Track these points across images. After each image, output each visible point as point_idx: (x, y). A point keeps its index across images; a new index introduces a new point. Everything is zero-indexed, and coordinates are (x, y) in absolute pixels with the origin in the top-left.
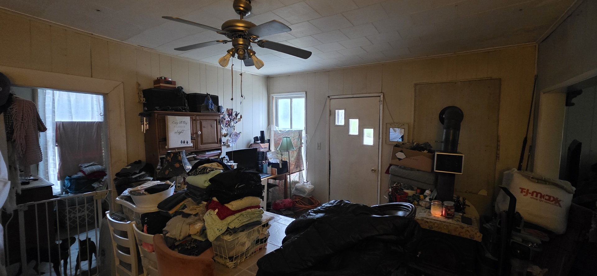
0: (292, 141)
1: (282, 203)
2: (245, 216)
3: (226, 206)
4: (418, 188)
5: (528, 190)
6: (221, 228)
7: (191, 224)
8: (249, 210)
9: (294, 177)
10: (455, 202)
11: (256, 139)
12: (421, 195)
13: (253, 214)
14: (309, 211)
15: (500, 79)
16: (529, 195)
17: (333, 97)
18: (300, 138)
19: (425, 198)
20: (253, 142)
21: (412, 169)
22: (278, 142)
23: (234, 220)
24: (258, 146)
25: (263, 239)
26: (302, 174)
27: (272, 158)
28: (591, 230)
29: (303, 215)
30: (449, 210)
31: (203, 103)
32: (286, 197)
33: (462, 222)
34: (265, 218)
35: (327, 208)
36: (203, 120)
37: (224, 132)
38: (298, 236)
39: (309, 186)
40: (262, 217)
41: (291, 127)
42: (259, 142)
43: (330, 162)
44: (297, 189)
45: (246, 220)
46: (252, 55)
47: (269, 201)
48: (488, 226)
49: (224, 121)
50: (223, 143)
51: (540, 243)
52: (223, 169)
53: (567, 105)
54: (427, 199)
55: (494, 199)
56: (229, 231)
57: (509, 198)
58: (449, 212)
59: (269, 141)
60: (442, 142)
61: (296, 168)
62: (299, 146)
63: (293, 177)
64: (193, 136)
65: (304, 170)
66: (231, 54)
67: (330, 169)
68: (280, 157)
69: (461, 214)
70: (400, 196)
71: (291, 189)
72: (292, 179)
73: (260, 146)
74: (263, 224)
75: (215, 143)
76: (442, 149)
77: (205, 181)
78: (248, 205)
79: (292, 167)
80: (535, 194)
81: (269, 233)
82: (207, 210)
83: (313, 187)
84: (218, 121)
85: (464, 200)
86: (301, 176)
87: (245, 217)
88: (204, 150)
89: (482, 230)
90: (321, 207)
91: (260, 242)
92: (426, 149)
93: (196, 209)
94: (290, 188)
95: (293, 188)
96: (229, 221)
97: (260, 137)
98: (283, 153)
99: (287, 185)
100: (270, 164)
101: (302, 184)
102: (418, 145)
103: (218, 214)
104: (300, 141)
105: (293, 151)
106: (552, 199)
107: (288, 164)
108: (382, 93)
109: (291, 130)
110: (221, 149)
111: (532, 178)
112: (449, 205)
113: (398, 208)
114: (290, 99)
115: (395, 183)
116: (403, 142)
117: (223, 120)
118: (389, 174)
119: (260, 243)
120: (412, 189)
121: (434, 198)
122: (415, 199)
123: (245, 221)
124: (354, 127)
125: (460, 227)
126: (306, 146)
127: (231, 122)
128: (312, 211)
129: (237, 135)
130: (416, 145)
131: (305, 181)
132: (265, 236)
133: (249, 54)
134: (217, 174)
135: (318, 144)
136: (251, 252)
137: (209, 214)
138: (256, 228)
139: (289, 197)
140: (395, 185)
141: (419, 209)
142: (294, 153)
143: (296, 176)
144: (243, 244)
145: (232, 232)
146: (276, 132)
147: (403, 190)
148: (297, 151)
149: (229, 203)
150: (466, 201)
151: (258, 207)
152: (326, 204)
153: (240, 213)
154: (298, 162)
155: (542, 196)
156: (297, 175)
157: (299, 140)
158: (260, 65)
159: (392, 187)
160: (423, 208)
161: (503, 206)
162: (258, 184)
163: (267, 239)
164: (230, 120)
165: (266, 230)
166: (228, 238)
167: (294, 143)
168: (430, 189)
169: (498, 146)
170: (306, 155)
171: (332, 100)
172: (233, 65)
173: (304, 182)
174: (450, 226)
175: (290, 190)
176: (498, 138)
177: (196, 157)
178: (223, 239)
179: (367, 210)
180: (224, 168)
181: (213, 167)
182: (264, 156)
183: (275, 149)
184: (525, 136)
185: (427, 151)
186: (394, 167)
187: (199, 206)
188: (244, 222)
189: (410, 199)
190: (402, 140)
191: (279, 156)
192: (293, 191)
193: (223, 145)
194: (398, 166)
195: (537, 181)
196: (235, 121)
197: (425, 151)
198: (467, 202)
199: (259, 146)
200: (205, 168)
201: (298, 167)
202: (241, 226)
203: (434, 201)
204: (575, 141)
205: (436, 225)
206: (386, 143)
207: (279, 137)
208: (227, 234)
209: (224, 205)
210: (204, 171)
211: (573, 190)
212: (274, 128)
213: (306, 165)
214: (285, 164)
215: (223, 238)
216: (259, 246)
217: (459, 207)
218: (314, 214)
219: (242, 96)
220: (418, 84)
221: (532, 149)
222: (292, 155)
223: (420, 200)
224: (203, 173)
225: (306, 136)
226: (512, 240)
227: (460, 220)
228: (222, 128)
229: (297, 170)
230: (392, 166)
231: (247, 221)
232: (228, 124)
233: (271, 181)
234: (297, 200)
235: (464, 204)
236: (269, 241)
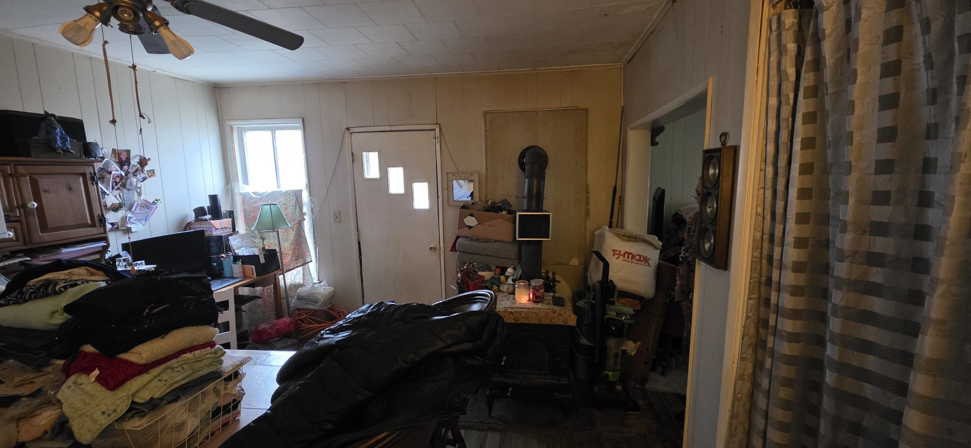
0: (282, 211)
1: (271, 328)
2: (179, 369)
3: (121, 359)
4: (497, 267)
5: (620, 251)
6: (113, 408)
7: (24, 418)
8: (188, 355)
9: (293, 276)
10: (543, 279)
11: (200, 212)
12: (501, 277)
13: (198, 361)
14: (322, 332)
15: (587, 109)
16: (621, 257)
17: (355, 130)
18: (299, 204)
19: (506, 281)
20: (192, 217)
21: (487, 241)
22: (252, 214)
23: (148, 383)
24: (205, 226)
25: (230, 404)
26: (309, 269)
27: (241, 246)
28: (676, 288)
29: (311, 341)
30: (538, 291)
31: (37, 136)
32: (279, 315)
33: (554, 305)
34: (230, 364)
35: (356, 321)
36: (40, 174)
37: (111, 199)
38: (301, 382)
39: (324, 290)
40: (221, 362)
41: (279, 186)
42: (208, 217)
43: (359, 243)
44: (300, 298)
45: (182, 376)
46: (158, 27)
47: (243, 329)
48: (581, 304)
49: (108, 176)
50: (112, 224)
51: (633, 313)
52: (107, 278)
53: (652, 145)
54: (510, 281)
55: (586, 269)
56: (135, 410)
57: (602, 264)
58: (537, 295)
59: (231, 214)
60: (524, 197)
61: (296, 260)
62: (298, 219)
63: (291, 277)
64: (11, 214)
65: (311, 261)
66: (97, 17)
67: (360, 255)
68: (259, 243)
69: (552, 294)
70: (473, 283)
71: (290, 299)
72: (288, 282)
73: (211, 226)
74: (226, 376)
75: (86, 225)
76: (525, 208)
77: (55, 312)
78: (183, 345)
79: (287, 260)
80: (627, 255)
81: (243, 390)
82: (68, 376)
83: (331, 289)
84: (88, 176)
85: (554, 275)
86: (307, 273)
87: (179, 371)
88: (53, 243)
89: (576, 310)
90: (345, 320)
91: (222, 413)
92: (504, 209)
93: (33, 382)
94: (287, 298)
95: (293, 297)
96: (133, 390)
97: (208, 207)
98: (266, 235)
99: (280, 294)
100: (236, 258)
101: (309, 287)
102: (493, 203)
103: (98, 379)
104: (299, 210)
105: (286, 230)
106: (642, 258)
107: (278, 254)
108: (437, 124)
109: (279, 190)
110: (105, 239)
111: (623, 236)
112: (537, 285)
113: (472, 300)
114: (270, 133)
115: (466, 263)
116: (473, 201)
117: (105, 174)
118: (456, 251)
119: (223, 415)
120: (490, 270)
121: (518, 279)
122: (494, 284)
123: (178, 379)
124: (396, 180)
125: (552, 312)
126: (313, 219)
127: (127, 179)
128: (328, 330)
129: (148, 206)
130: (490, 204)
131: (316, 281)
132: (233, 398)
133: (150, 23)
134: (87, 292)
135: (335, 213)
136: (202, 437)
137: (73, 385)
138: (211, 386)
139: (287, 315)
140: (465, 267)
141: (500, 296)
142: (288, 233)
143: (297, 275)
144: (180, 427)
145: (146, 410)
146: (245, 197)
147: (476, 272)
148: (295, 229)
149: (131, 351)
150: (556, 275)
151: (212, 344)
152: (353, 313)
153: (162, 367)
154: (299, 249)
155: (633, 257)
156: (299, 272)
157: (298, 208)
158: (183, 52)
159: (462, 271)
160: (505, 294)
161: (596, 276)
162: (205, 299)
163: (239, 402)
164: (126, 175)
165: (235, 385)
166: (135, 424)
167: (286, 215)
168: (512, 266)
169: (588, 198)
170: (314, 235)
171: (354, 135)
172: (106, 42)
173: (315, 284)
174: (540, 312)
175: (288, 302)
176: (587, 188)
177: (31, 263)
178: (124, 430)
179: (424, 311)
180: (108, 276)
181: (76, 278)
182: (222, 244)
183: (246, 230)
184: (614, 185)
185: (507, 212)
186: (462, 240)
187: (42, 373)
188: (176, 382)
189: (488, 284)
190: (472, 199)
191: (258, 241)
192: (293, 302)
193: (111, 230)
194: (468, 238)
195: (628, 239)
196: (140, 176)
197: (504, 213)
198: (558, 278)
199: (208, 226)
200: (49, 282)
201: (300, 258)
202: (169, 393)
203: (518, 282)
204: (659, 188)
205: (523, 315)
206: (448, 204)
207: (255, 205)
208: (132, 417)
209: (118, 359)
210: (47, 291)
211: (659, 245)
212: (242, 188)
213: (316, 252)
214: (271, 255)
215: (122, 428)
216: (222, 419)
217: (549, 286)
218: (331, 336)
219: (141, 116)
220: (488, 113)
221: (622, 199)
222: (285, 238)
223: (500, 283)
224: (46, 295)
225: (311, 200)
226: (607, 316)
227: (551, 302)
228: (104, 193)
229: (299, 263)
230: (460, 239)
231: (184, 379)
232: (121, 183)
233: (245, 291)
234: (304, 317)
235: (554, 280)
236: (243, 404)
